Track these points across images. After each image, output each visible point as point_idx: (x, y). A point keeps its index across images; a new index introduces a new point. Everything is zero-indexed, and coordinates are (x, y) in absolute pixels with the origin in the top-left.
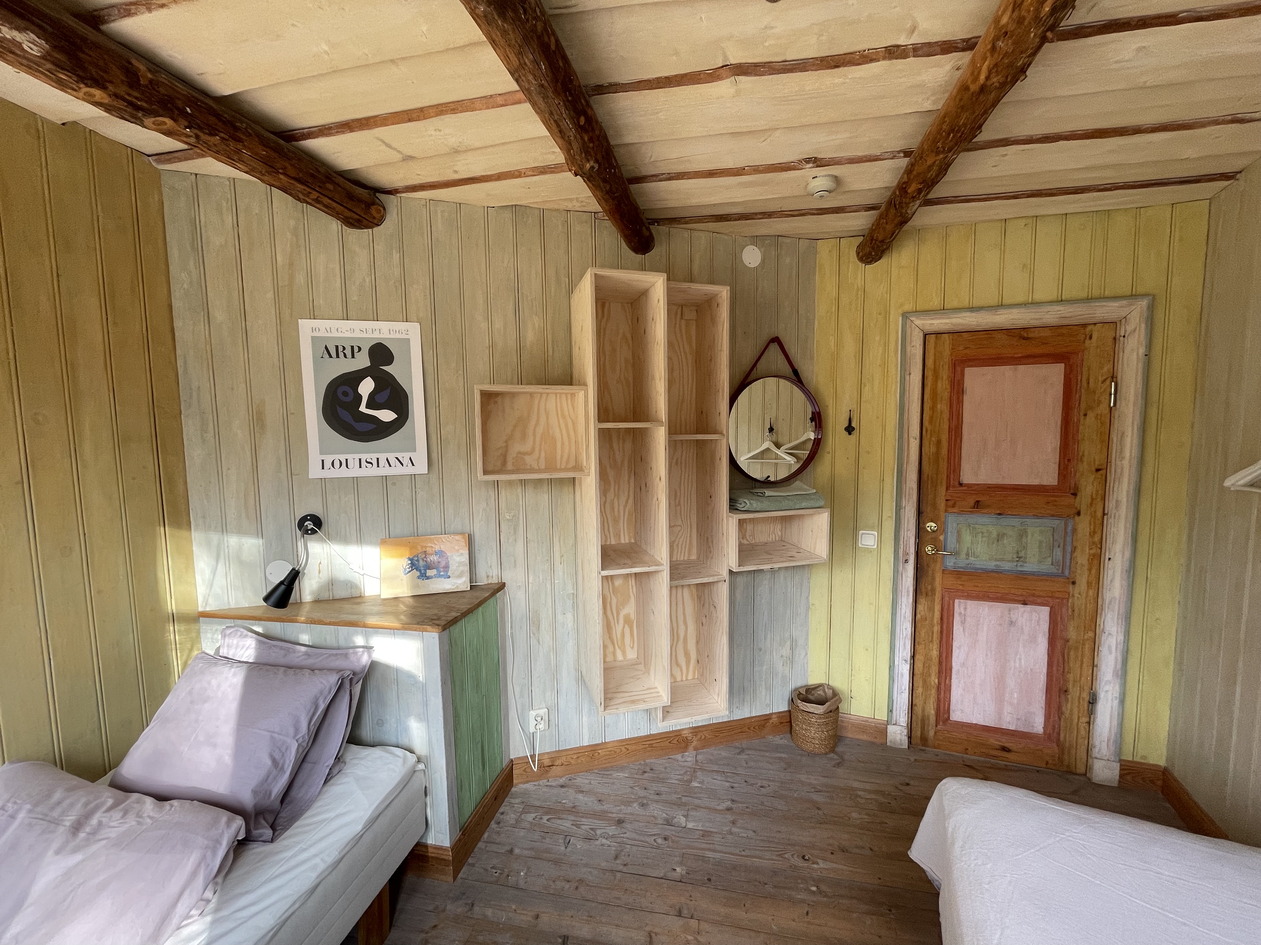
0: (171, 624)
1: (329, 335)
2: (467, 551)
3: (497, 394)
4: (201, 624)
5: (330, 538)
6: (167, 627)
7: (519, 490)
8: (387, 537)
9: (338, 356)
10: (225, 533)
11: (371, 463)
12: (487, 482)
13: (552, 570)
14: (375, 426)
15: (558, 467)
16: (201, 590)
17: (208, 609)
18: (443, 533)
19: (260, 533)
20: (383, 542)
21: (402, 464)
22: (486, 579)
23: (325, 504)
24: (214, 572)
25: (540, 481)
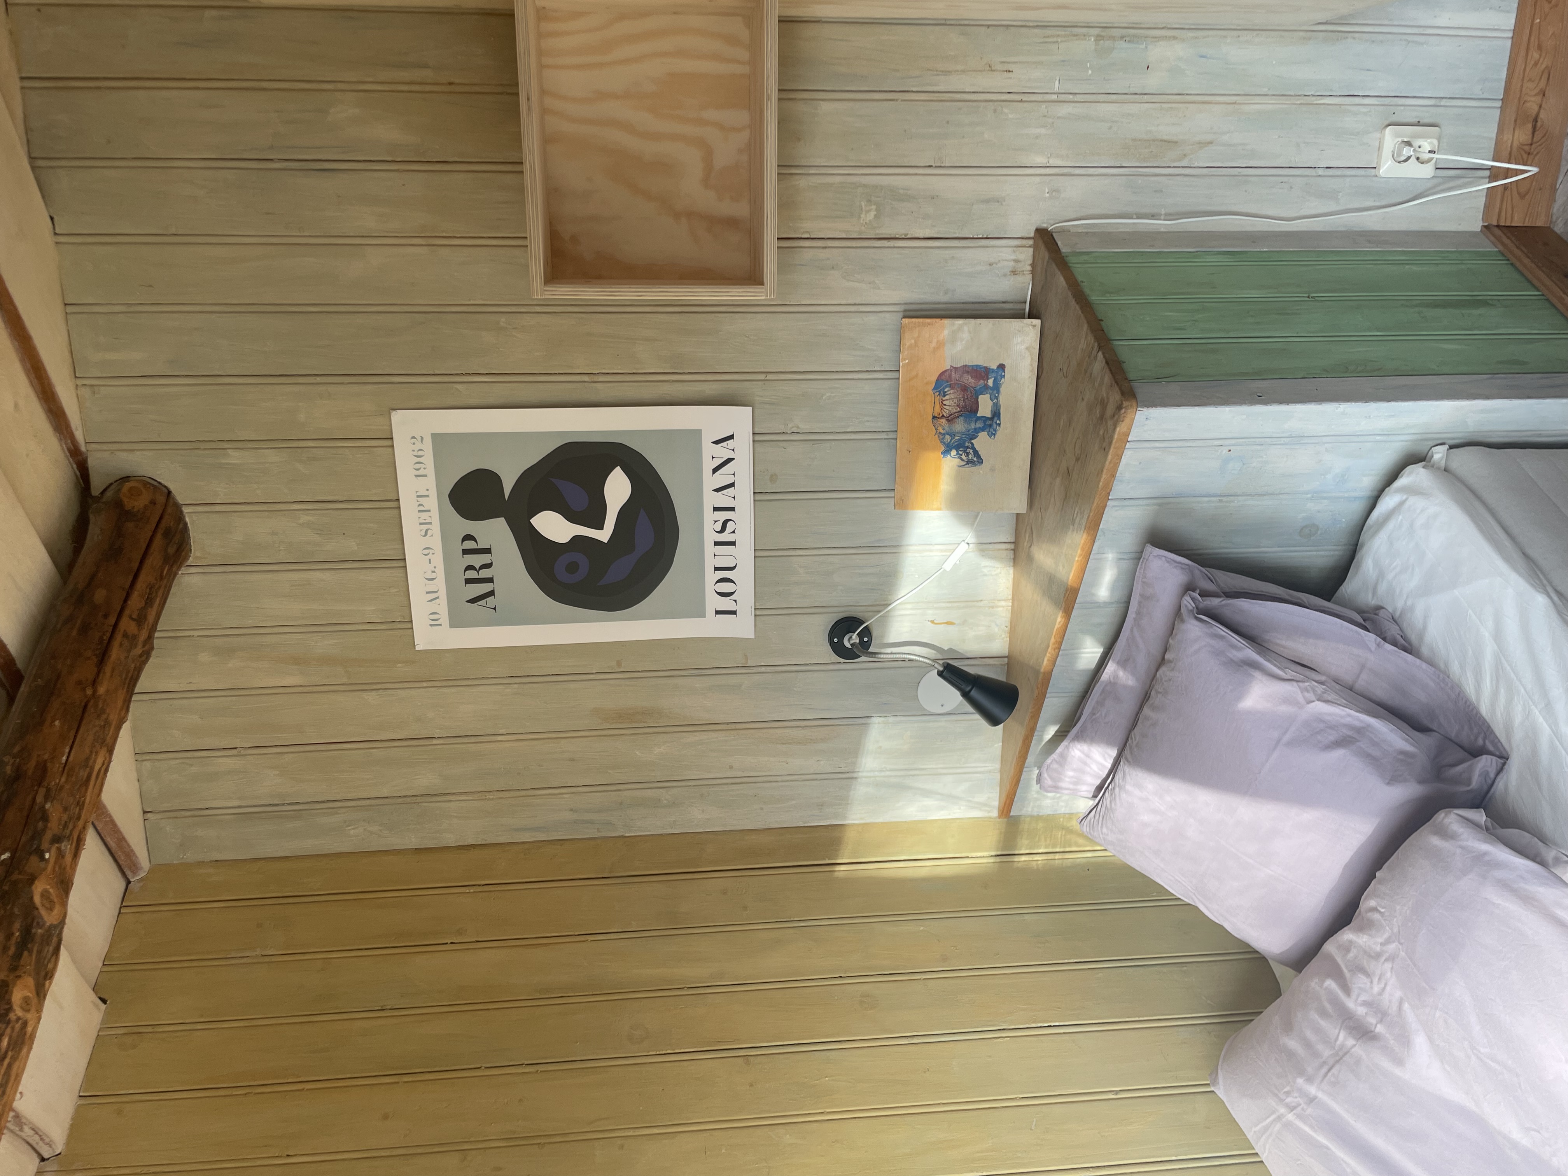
0: (1016, 859)
1: (443, 593)
2: (946, 321)
3: (553, 236)
4: (1023, 812)
5: (882, 605)
6: (1019, 865)
7: (802, 182)
8: (891, 494)
9: (490, 580)
10: (855, 775)
11: (725, 523)
12: (783, 268)
13: (1023, 97)
14: (642, 511)
15: (746, 70)
16: (958, 812)
17: (996, 803)
18: (895, 375)
19: (861, 721)
20: (903, 504)
21: (729, 460)
22: (1020, 278)
23: (810, 610)
24: (927, 793)
25: (783, 121)
